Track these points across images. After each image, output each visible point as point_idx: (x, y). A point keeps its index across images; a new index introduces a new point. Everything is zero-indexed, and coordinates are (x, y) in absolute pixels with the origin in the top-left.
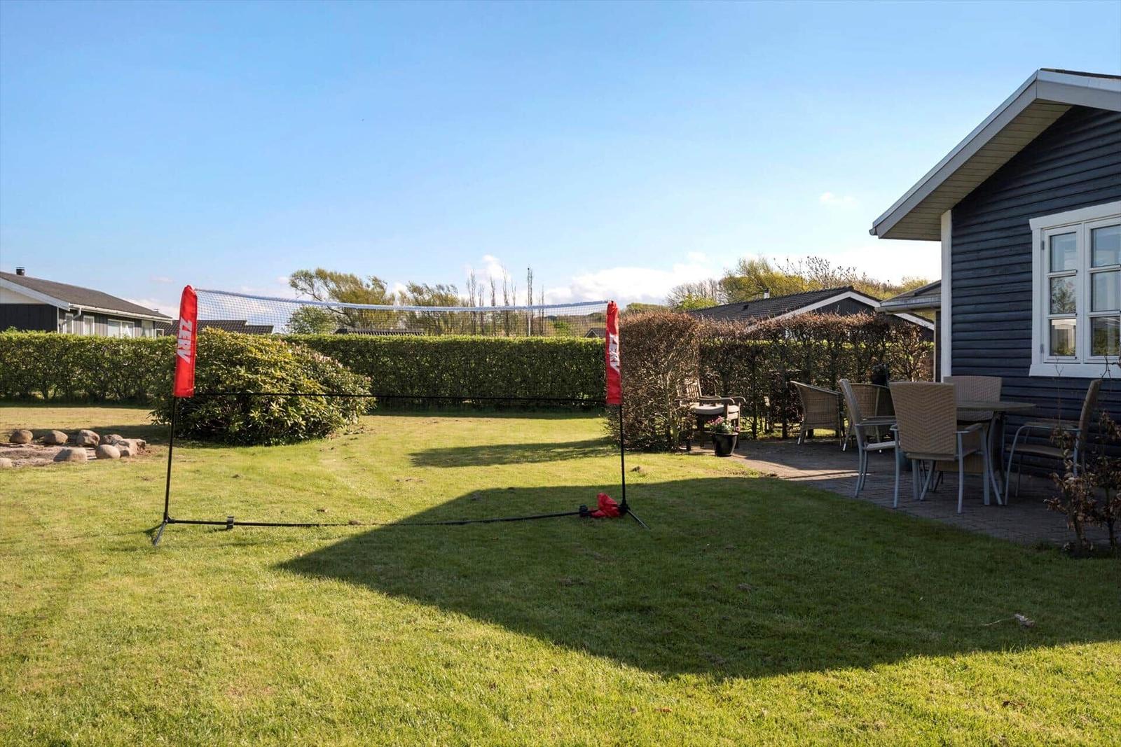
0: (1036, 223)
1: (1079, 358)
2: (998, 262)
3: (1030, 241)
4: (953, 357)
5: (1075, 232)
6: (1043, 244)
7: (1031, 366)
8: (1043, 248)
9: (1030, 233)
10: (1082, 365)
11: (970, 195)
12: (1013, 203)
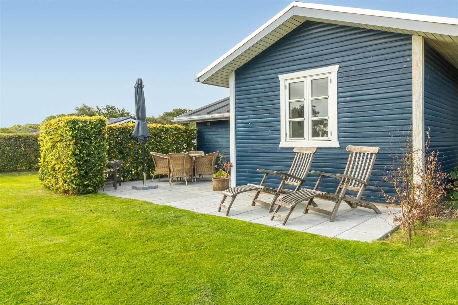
0: (282, 77)
1: (306, 138)
2: (260, 95)
3: (279, 85)
4: (236, 139)
5: (303, 81)
6: (286, 87)
7: (280, 143)
8: (286, 88)
9: (279, 82)
10: (308, 141)
11: (245, 64)
12: (269, 67)
